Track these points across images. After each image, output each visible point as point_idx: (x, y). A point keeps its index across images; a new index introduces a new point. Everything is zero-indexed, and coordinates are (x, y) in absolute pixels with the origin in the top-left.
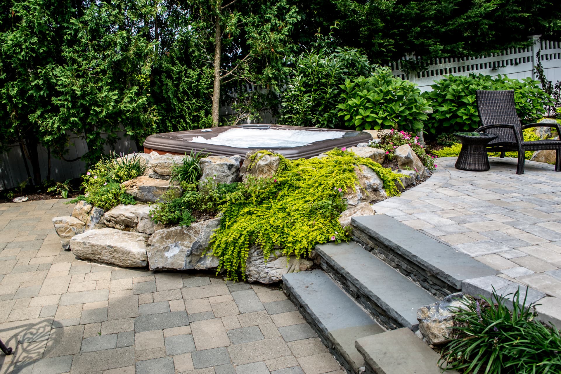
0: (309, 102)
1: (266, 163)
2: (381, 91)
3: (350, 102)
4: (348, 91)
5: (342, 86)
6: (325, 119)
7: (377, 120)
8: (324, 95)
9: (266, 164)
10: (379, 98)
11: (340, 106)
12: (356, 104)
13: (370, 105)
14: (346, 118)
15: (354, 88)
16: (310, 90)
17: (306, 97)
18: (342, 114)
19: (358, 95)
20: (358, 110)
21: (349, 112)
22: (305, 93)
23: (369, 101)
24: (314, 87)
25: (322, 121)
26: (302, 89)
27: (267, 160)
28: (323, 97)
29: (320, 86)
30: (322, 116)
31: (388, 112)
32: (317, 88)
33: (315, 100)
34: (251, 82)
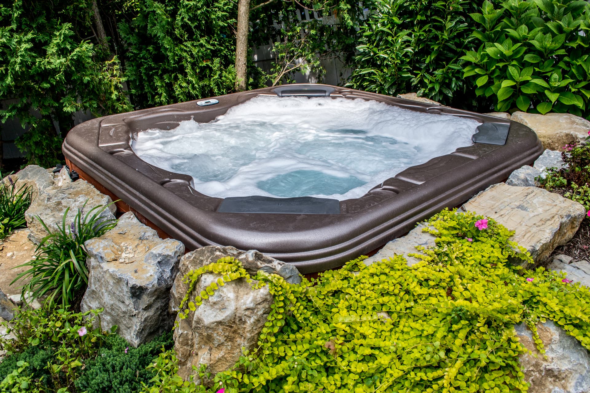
0: (408, 46)
1: (221, 317)
2: (560, 29)
3: (490, 50)
4: (488, 26)
5: (475, 16)
6: (437, 81)
7: (546, 92)
8: (438, 33)
9: (220, 323)
10: (553, 45)
11: (470, 57)
12: (502, 54)
13: (533, 58)
14: (480, 82)
15: (499, 20)
16: (412, 22)
17: (403, 36)
18: (472, 74)
19: (507, 36)
20: (506, 67)
21: (487, 70)
22: (402, 27)
23: (531, 49)
24: (419, 17)
25: (431, 82)
26: (396, 20)
27: (224, 308)
28: (436, 38)
29: (431, 15)
30: (432, 74)
31: (573, 76)
32: (424, 18)
33: (419, 41)
34: (304, 4)
